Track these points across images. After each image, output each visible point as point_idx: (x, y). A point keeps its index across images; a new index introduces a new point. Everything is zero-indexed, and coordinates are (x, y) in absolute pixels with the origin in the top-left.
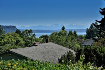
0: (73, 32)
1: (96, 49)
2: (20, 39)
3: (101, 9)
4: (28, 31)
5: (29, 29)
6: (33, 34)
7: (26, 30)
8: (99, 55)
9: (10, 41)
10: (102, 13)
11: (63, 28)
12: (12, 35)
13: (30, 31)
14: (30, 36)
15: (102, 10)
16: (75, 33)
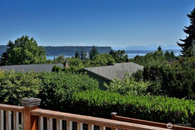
0: (170, 52)
1: (162, 67)
2: (112, 60)
3: (185, 27)
4: (120, 52)
5: (121, 50)
6: (126, 54)
7: (119, 51)
8: (164, 73)
9: (103, 62)
10: (186, 32)
11: (160, 49)
12: (105, 56)
13: (123, 52)
14: (122, 57)
15: (187, 28)
16: (172, 53)
